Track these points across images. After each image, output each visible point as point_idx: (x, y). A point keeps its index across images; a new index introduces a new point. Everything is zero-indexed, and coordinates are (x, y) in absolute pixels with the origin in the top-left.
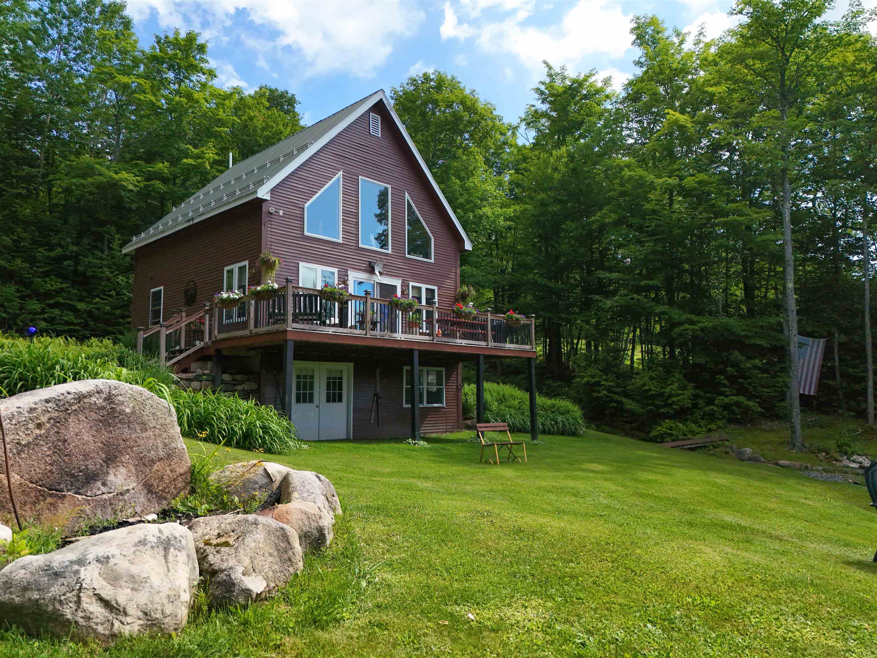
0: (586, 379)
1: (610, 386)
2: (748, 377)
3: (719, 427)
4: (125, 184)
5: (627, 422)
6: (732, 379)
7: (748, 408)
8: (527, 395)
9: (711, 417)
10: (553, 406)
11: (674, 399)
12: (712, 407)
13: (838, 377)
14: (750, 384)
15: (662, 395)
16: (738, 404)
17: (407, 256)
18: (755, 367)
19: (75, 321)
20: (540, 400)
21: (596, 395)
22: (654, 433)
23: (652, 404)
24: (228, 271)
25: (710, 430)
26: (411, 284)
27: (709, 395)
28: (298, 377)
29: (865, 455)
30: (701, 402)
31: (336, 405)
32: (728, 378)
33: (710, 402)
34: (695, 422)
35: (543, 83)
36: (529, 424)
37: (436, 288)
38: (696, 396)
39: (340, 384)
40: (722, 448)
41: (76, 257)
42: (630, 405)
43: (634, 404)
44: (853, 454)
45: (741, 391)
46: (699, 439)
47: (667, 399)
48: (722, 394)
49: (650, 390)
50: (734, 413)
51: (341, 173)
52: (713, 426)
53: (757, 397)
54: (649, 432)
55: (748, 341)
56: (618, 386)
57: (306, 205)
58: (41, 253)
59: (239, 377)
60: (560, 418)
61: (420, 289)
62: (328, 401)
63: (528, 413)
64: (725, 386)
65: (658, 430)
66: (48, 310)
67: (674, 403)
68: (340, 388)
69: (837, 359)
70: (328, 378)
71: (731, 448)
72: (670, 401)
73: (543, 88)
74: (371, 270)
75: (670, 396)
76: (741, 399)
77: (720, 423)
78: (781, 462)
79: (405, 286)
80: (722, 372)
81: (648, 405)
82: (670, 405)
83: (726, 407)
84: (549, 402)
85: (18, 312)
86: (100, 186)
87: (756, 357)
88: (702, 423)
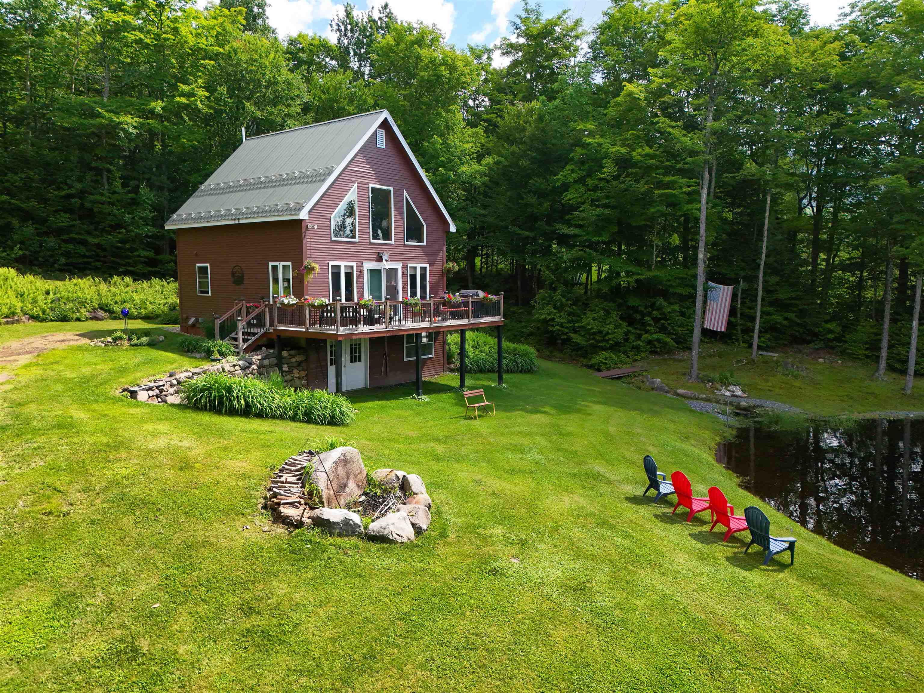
0: (543, 317)
1: (562, 323)
2: (668, 319)
3: (642, 358)
4: (126, 127)
5: (574, 350)
6: (656, 320)
7: (666, 344)
8: (496, 340)
9: (637, 349)
10: (515, 349)
11: (610, 336)
12: (639, 342)
13: (739, 315)
14: (669, 324)
15: (600, 332)
16: (658, 340)
17: (406, 243)
18: (674, 311)
19: (87, 254)
20: (506, 344)
21: (551, 328)
22: (593, 361)
23: (594, 339)
24: (273, 266)
25: (636, 360)
26: (409, 265)
27: (638, 332)
28: (331, 347)
29: (739, 385)
30: (632, 337)
31: (357, 364)
32: (653, 319)
33: (639, 337)
34: (625, 353)
35: (519, 17)
36: (496, 365)
37: (427, 266)
38: (627, 333)
39: (360, 348)
40: (641, 377)
41: (82, 194)
42: (576, 338)
43: (581, 338)
44: (730, 384)
45: (663, 330)
46: (625, 369)
47: (605, 335)
48: (647, 332)
49: (592, 328)
50: (655, 347)
51: (356, 185)
52: (639, 358)
53: (673, 334)
54: (590, 359)
55: (671, 290)
56: (569, 322)
57: (332, 216)
58: (52, 193)
59: (293, 352)
60: (519, 360)
61: (415, 268)
62: (352, 362)
63: (496, 356)
64: (650, 325)
65: (597, 359)
66: (63, 245)
67: (609, 339)
68: (360, 352)
69: (739, 302)
70: (351, 345)
71: (647, 377)
72: (607, 338)
73: (518, 21)
74: (379, 259)
75: (608, 333)
76: (662, 336)
77: (644, 355)
78: (680, 391)
79: (405, 267)
80: (650, 314)
81: (590, 339)
82: (607, 341)
83: (649, 342)
84: (512, 346)
85: (38, 249)
86: (101, 126)
87: (676, 303)
88: (631, 354)
